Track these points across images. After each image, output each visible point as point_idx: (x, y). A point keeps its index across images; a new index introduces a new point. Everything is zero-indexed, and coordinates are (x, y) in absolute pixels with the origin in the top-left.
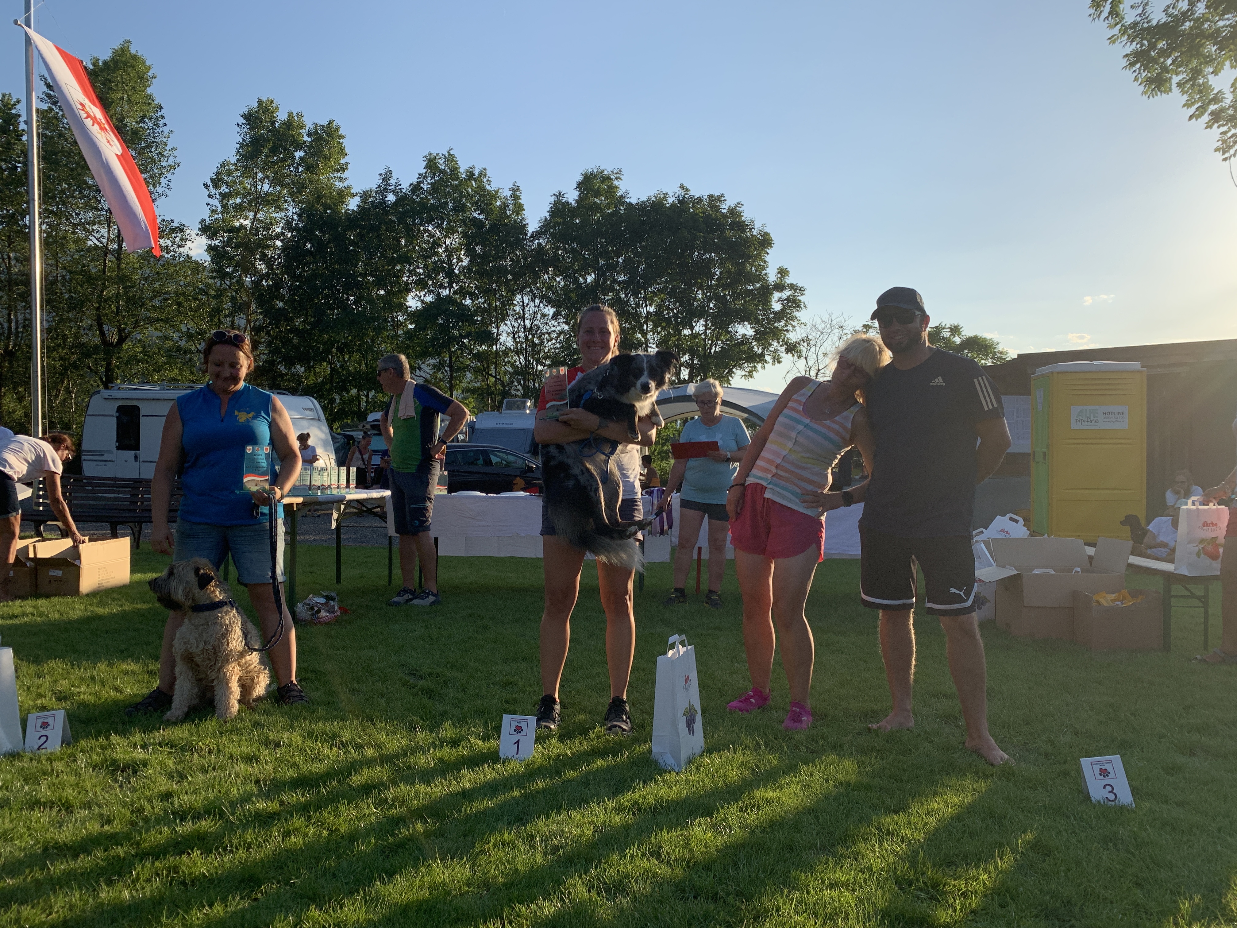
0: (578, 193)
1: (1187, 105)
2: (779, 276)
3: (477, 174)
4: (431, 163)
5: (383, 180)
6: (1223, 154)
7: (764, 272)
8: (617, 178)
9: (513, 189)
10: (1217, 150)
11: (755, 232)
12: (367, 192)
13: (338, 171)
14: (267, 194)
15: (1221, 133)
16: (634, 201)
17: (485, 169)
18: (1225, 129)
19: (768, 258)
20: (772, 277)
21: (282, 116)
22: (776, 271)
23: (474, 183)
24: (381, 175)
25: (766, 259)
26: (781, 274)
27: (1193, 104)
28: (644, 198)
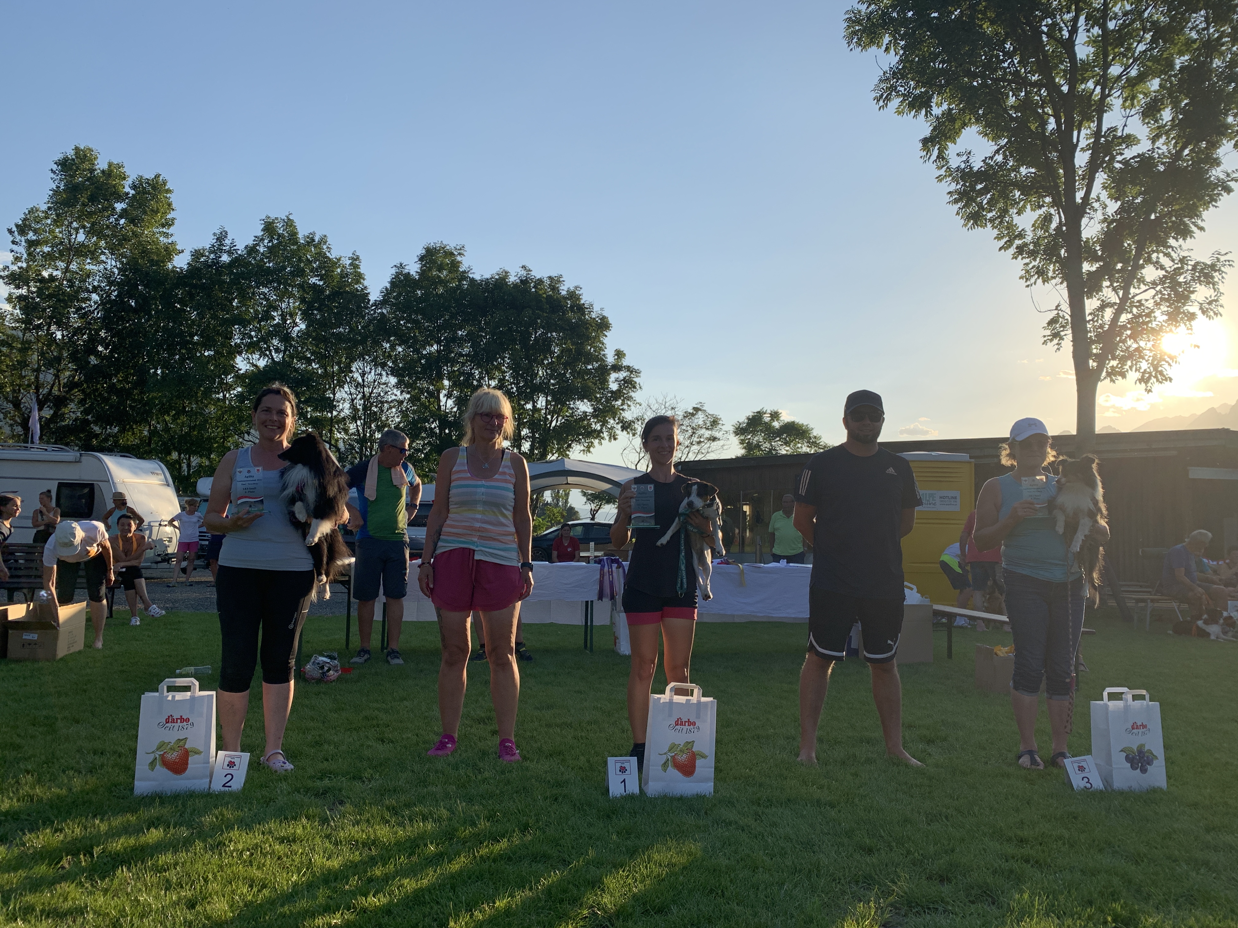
0: (420, 266)
1: (999, 238)
2: (616, 357)
3: (317, 240)
4: (269, 227)
5: (217, 239)
6: (1026, 282)
7: (602, 353)
8: (460, 254)
9: (352, 258)
10: (1021, 278)
11: (594, 315)
12: (199, 250)
13: (163, 226)
14: (82, 245)
15: (1024, 264)
16: (477, 277)
17: (325, 236)
18: (1027, 261)
19: (606, 340)
20: (610, 359)
21: (101, 165)
22: (613, 353)
23: (313, 249)
24: (214, 234)
25: (604, 341)
26: (618, 356)
27: (1002, 238)
28: (487, 276)
